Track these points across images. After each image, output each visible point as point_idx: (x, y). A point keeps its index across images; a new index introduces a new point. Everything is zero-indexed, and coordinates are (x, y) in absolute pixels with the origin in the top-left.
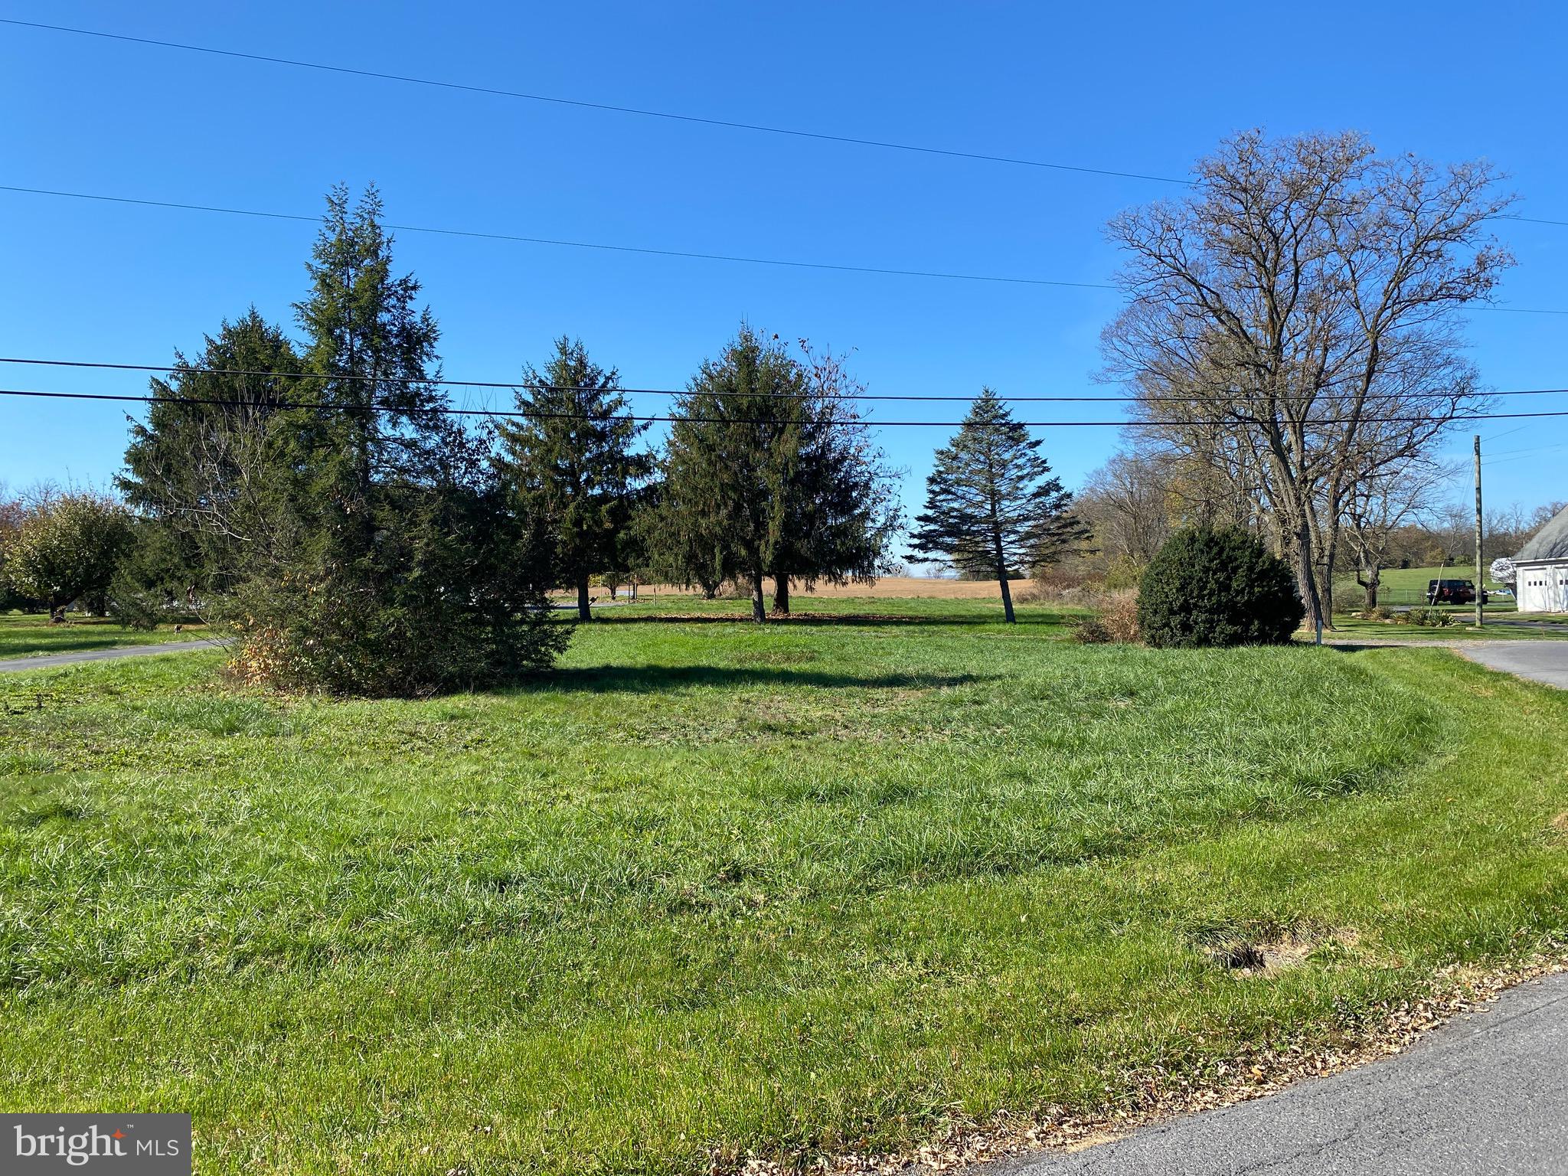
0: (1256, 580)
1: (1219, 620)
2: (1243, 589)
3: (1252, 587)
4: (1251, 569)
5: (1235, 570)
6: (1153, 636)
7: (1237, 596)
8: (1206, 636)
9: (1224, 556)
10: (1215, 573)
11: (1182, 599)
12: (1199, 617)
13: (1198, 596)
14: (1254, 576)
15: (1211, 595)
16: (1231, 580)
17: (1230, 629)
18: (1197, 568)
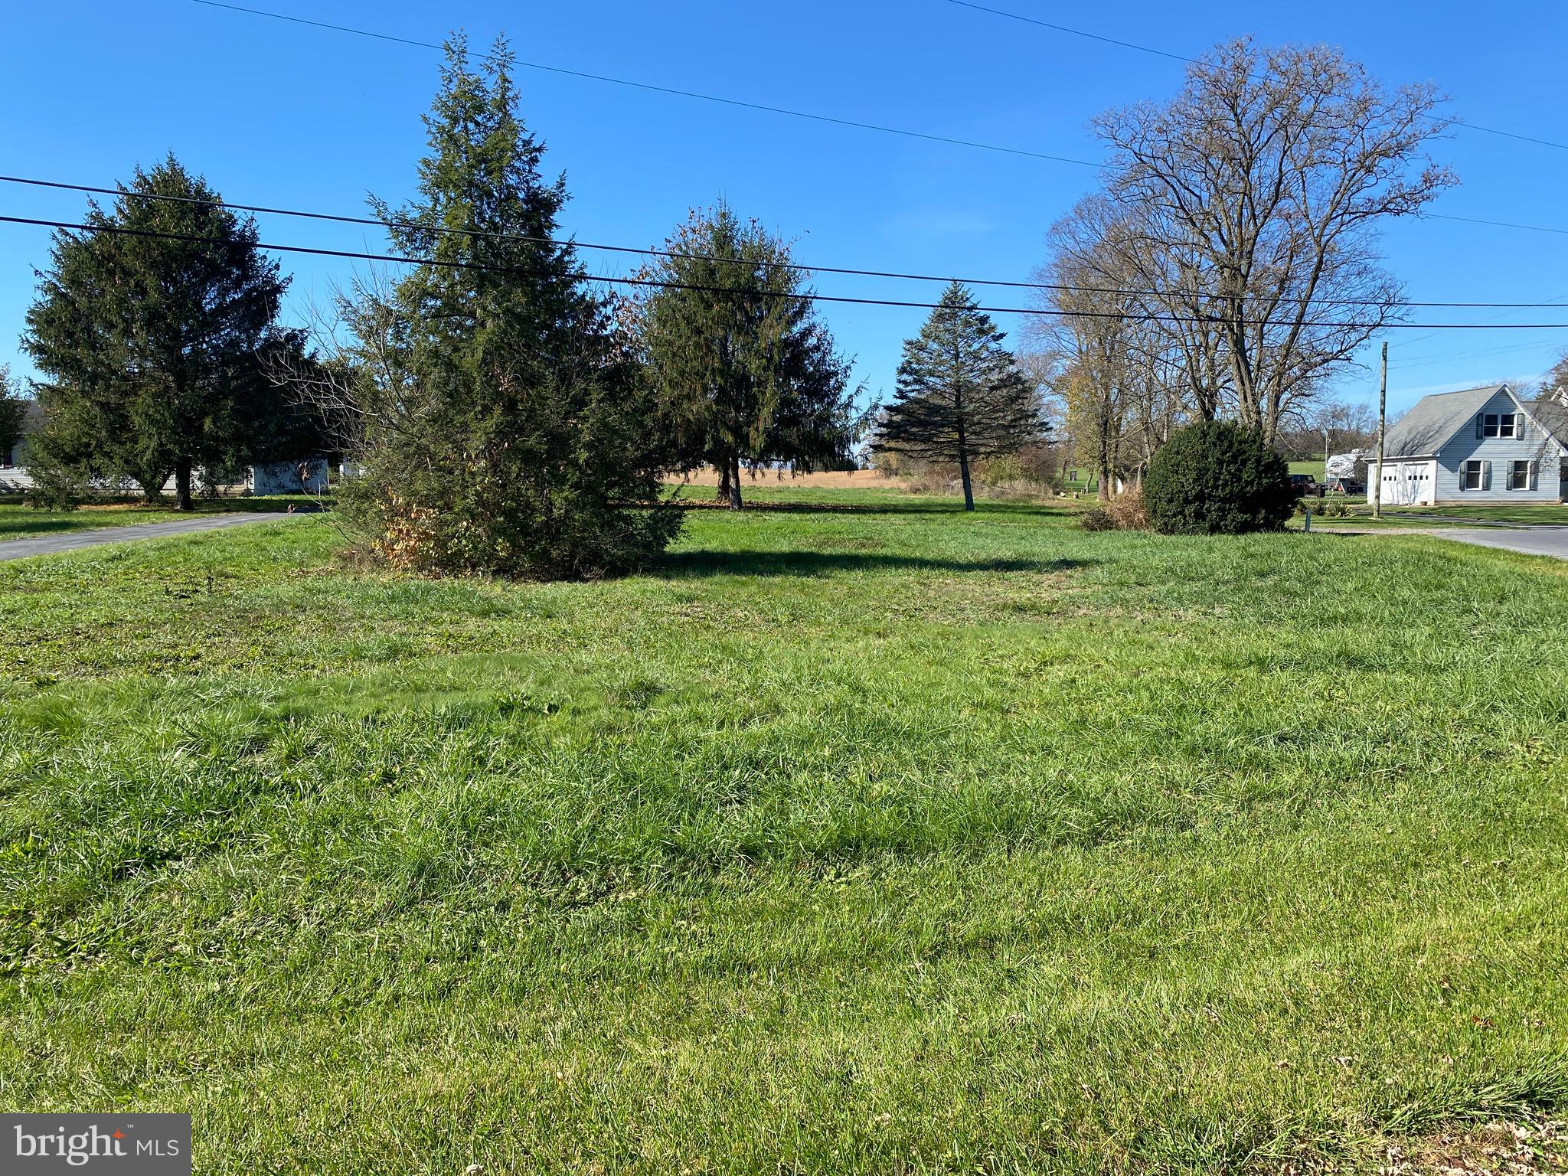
0: (1263, 471)
1: (1230, 509)
2: (1253, 481)
3: (1260, 478)
4: (1258, 461)
5: (1244, 463)
6: (1165, 524)
7: (1247, 486)
8: (1218, 524)
9: (1234, 449)
10: (1228, 466)
11: (1198, 488)
12: (1212, 507)
13: (1212, 487)
14: (1261, 468)
15: (1225, 485)
16: (1241, 471)
17: (1240, 517)
18: (1210, 459)
